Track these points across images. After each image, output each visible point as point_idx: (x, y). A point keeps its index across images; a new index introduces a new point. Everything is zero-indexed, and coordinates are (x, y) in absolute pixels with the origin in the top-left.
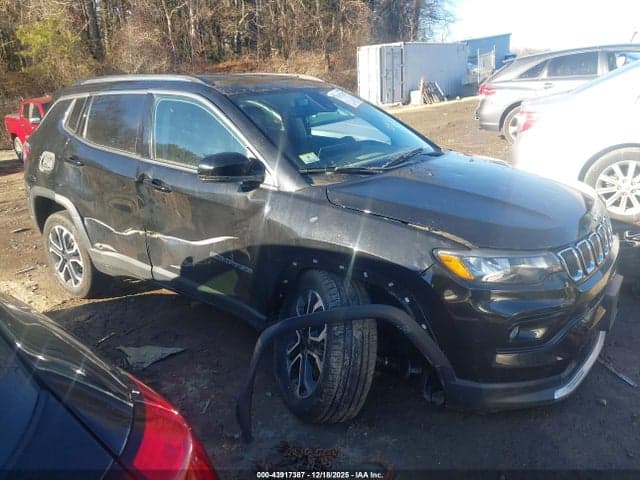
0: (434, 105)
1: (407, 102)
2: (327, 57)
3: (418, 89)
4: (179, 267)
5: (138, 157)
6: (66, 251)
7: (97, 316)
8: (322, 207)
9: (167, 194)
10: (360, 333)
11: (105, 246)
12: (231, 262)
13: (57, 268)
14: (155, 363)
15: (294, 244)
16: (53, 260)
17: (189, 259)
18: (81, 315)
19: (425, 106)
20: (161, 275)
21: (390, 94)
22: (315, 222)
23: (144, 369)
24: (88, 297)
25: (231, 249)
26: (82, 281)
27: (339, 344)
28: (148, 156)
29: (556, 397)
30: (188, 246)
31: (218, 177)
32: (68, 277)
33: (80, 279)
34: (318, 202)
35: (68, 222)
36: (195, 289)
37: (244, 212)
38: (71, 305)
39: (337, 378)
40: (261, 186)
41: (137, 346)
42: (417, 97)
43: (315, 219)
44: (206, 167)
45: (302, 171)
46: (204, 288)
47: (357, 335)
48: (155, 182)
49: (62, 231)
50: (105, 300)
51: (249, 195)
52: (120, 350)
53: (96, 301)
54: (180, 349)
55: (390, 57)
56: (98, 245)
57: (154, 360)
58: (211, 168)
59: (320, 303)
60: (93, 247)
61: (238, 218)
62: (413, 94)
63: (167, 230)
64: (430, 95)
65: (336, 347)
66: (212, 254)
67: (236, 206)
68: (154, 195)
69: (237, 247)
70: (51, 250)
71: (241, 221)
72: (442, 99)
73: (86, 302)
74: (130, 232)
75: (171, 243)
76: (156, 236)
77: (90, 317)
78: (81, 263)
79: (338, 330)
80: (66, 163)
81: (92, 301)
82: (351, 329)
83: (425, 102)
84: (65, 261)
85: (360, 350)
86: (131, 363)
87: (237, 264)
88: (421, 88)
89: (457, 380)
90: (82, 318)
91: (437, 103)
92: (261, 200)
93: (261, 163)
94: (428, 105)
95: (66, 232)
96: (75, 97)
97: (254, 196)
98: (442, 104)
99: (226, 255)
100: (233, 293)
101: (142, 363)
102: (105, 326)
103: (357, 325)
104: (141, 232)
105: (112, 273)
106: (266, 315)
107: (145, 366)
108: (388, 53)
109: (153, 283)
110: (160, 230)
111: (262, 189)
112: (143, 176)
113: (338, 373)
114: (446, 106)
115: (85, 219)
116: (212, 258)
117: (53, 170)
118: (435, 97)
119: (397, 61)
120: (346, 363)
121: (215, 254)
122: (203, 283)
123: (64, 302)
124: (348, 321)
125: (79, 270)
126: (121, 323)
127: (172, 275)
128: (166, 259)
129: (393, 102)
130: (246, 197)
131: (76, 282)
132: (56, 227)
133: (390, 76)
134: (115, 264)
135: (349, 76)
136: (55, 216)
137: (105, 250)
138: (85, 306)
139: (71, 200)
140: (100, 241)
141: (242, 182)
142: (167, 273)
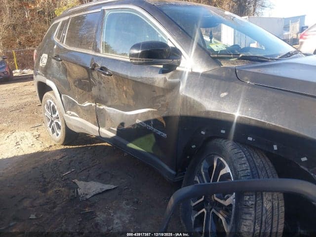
4: (115, 129)
5: (93, 53)
6: (53, 115)
7: (67, 156)
8: (233, 83)
9: (110, 77)
10: (270, 204)
11: (72, 113)
12: (151, 128)
13: (48, 126)
14: (94, 195)
15: (203, 115)
16: (46, 120)
17: (122, 124)
18: (58, 155)
20: (105, 134)
22: (225, 97)
23: (87, 200)
24: (64, 144)
25: (151, 118)
26: (60, 134)
27: (250, 214)
28: (99, 51)
30: (123, 115)
31: (144, 60)
32: (53, 131)
33: (60, 133)
34: (228, 79)
35: (53, 97)
36: (126, 145)
37: (163, 90)
38: (54, 148)
40: (178, 68)
41: (86, 180)
43: (225, 94)
44: (135, 51)
45: (212, 56)
46: (131, 145)
47: (267, 206)
48: (102, 69)
49: (51, 103)
50: (74, 147)
51: (167, 76)
52: (74, 183)
53: (68, 147)
54: (113, 187)
56: (68, 112)
57: (94, 193)
58: (140, 51)
59: (227, 170)
60: (66, 113)
61: (158, 95)
63: (109, 103)
65: (248, 217)
66: (138, 121)
67: (156, 84)
68: (102, 78)
69: (156, 116)
70: (46, 114)
71: (160, 96)
73: (63, 147)
74: (87, 104)
75: (112, 112)
76: (102, 107)
77: (63, 157)
78: (60, 123)
80: (53, 60)
81: (66, 147)
82: (262, 199)
84: (52, 121)
86: (79, 193)
87: (155, 130)
90: (58, 157)
92: (177, 80)
93: (179, 50)
95: (52, 104)
96: (61, 20)
97: (172, 77)
99: (148, 122)
100: (152, 152)
101: (87, 194)
102: (70, 163)
103: (267, 197)
104: (93, 104)
105: (77, 130)
106: (176, 171)
107: (88, 197)
109: (99, 139)
110: (104, 103)
111: (178, 71)
112: (95, 65)
115: (62, 95)
116: (138, 124)
117: (46, 65)
121: (140, 121)
122: (130, 141)
123: (51, 146)
124: (259, 193)
125: (59, 127)
126: (80, 163)
127: (111, 135)
128: (108, 123)
130: (165, 78)
131: (58, 135)
132: (48, 101)
134: (78, 125)
136: (48, 94)
137: (73, 115)
138: (61, 150)
139: (55, 83)
140: (70, 110)
141: (162, 66)
142: (108, 133)
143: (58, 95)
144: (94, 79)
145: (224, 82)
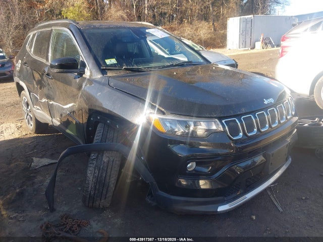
0: (268, 49)
1: (253, 48)
2: (213, 24)
3: (259, 41)
4: (59, 119)
5: (45, 62)
6: (27, 109)
7: (36, 142)
8: (105, 87)
10: (108, 159)
11: (38, 107)
13: (26, 118)
16: (24, 114)
17: (62, 115)
19: (263, 50)
20: (55, 123)
21: (244, 43)
23: (36, 169)
24: (36, 132)
26: (32, 126)
27: (93, 164)
28: (48, 61)
29: (218, 210)
30: (62, 108)
32: (29, 122)
33: (32, 124)
34: (104, 84)
35: (26, 95)
39: (91, 182)
40: (84, 76)
42: (259, 45)
43: (100, 94)
45: (102, 68)
47: (105, 159)
48: (48, 74)
51: (78, 81)
52: (32, 159)
53: (40, 135)
55: (245, 23)
56: (35, 106)
60: (34, 108)
62: (256, 43)
63: (55, 99)
64: (266, 44)
70: (23, 109)
72: (273, 47)
74: (44, 100)
76: (52, 102)
77: (32, 142)
78: (32, 116)
79: (94, 156)
81: (38, 135)
82: (103, 156)
83: (263, 48)
84: (28, 114)
85: (105, 168)
86: (32, 165)
88: (261, 40)
89: (160, 191)
90: (29, 142)
91: (270, 49)
93: (85, 63)
94: (265, 50)
95: (26, 100)
96: (32, 33)
97: (80, 81)
98: (273, 49)
102: (35, 146)
103: (106, 154)
104: (46, 100)
107: (37, 167)
108: (244, 21)
110: (53, 100)
112: (44, 71)
113: (91, 180)
114: (276, 50)
115: (31, 93)
117: (20, 69)
118: (269, 46)
119: (249, 25)
120: (96, 175)
123: (26, 134)
124: (101, 152)
125: (31, 119)
128: (56, 115)
129: (245, 47)
130: (76, 82)
132: (23, 98)
133: (244, 33)
135: (223, 34)
136: (23, 92)
137: (38, 109)
138: (34, 137)
139: (25, 84)
140: (36, 105)
141: (76, 74)
142: (57, 122)
143: (28, 93)
144: (45, 82)
145: (101, 86)
